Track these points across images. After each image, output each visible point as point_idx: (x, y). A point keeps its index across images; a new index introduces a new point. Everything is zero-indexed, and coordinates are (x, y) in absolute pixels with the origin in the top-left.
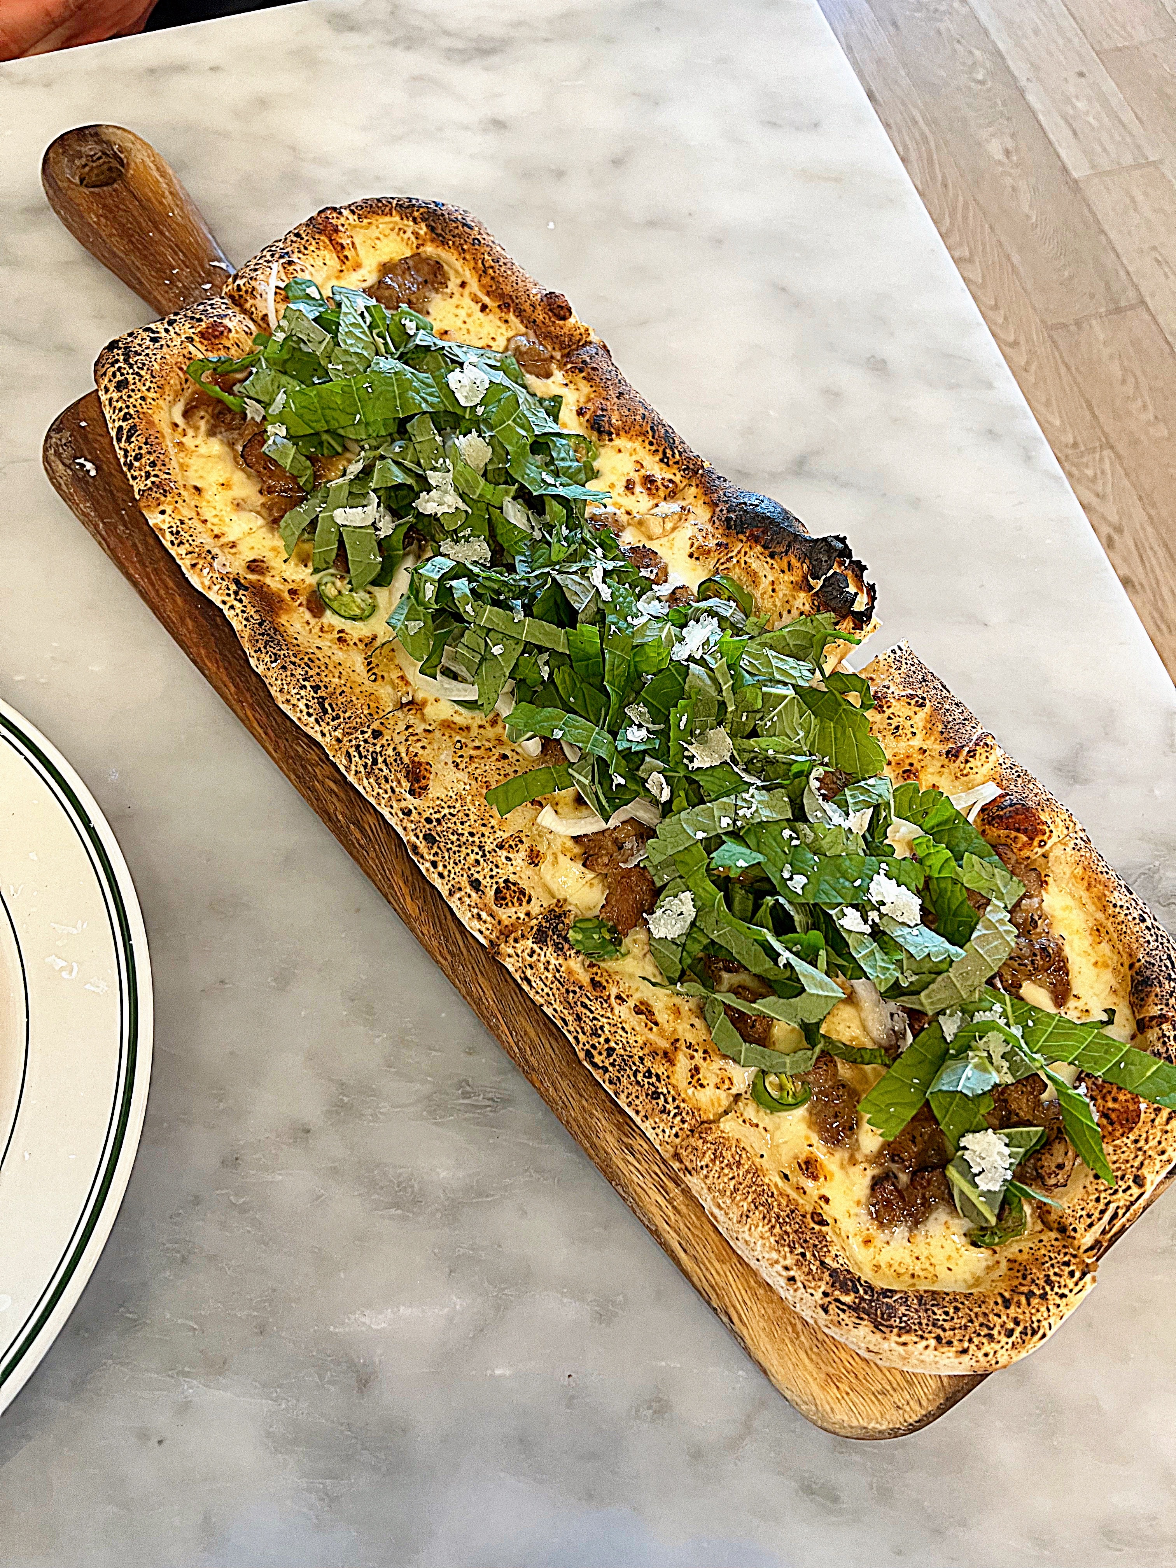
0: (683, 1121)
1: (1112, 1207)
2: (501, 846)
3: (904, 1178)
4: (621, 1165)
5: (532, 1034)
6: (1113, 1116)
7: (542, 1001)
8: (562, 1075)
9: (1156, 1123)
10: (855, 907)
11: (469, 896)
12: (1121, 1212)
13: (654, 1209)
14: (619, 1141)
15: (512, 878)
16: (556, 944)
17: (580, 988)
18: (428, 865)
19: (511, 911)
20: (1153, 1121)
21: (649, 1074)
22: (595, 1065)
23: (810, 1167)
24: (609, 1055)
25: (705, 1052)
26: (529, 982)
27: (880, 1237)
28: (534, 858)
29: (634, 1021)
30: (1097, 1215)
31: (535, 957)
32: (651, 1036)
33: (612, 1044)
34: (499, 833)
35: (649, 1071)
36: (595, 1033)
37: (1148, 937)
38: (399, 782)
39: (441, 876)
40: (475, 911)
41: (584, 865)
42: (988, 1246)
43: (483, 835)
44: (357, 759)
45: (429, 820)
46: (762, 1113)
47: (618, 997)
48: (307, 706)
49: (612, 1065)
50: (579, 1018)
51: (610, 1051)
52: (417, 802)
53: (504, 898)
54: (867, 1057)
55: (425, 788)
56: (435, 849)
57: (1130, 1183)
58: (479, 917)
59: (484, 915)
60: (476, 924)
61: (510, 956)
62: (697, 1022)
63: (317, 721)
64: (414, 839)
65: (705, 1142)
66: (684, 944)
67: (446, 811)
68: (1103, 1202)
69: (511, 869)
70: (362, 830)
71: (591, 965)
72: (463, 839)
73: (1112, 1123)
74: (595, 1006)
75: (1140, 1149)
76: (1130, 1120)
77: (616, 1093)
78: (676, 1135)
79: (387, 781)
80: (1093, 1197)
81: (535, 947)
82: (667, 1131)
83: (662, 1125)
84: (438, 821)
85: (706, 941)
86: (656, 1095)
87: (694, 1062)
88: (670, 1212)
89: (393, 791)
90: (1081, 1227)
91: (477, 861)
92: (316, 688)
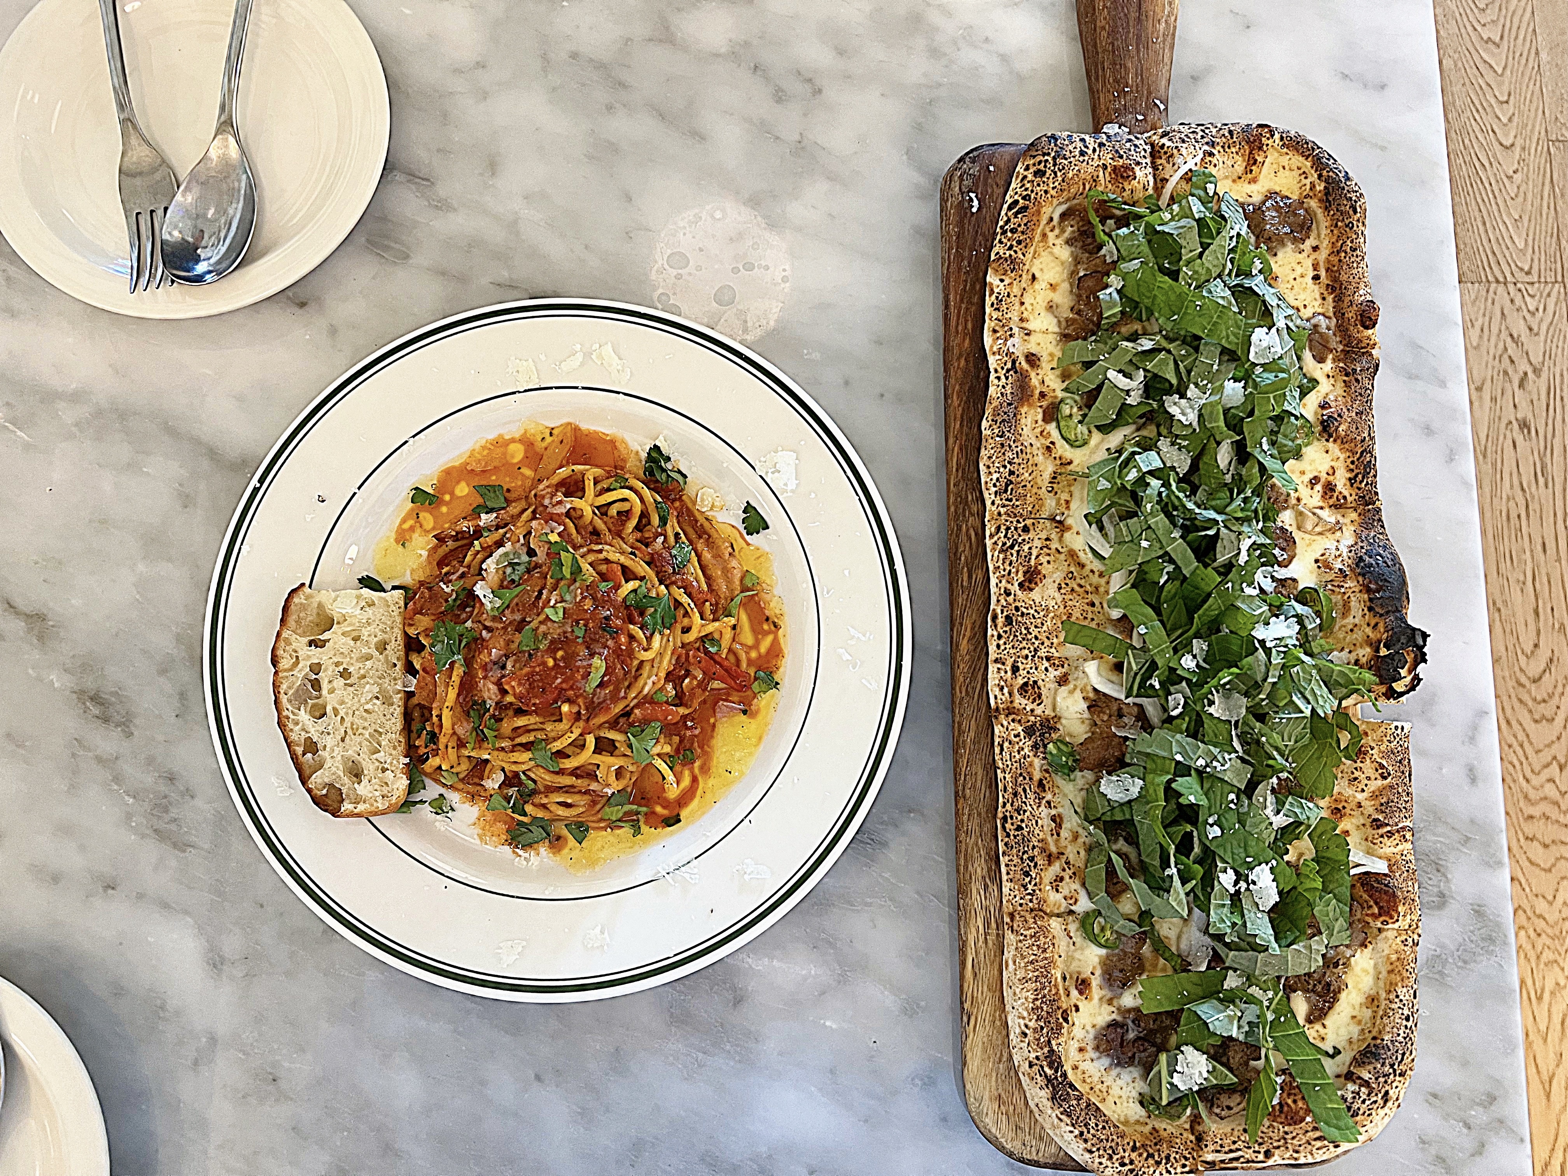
0: (1031, 901)
1: (1240, 1153)
2: (1048, 659)
3: (1131, 1035)
4: (974, 891)
5: (979, 778)
6: (1286, 1109)
7: (1001, 766)
8: (979, 814)
9: (1309, 1134)
10: (1236, 872)
11: (1006, 672)
12: (1242, 1160)
13: (973, 930)
14: (984, 878)
15: (1040, 683)
16: (1036, 743)
17: (1031, 779)
18: (995, 633)
19: (1024, 702)
20: (1307, 1132)
21: (1032, 859)
22: (1004, 828)
23: (1083, 985)
24: (1016, 830)
25: (1074, 873)
26: (1002, 750)
27: (1091, 1054)
28: (1062, 681)
29: (1046, 823)
30: (1227, 1149)
31: (1017, 739)
32: (1049, 839)
33: (1024, 825)
34: (1053, 650)
35: (1033, 858)
36: (1018, 811)
37: (1401, 1032)
38: (1017, 572)
39: (998, 646)
40: (1002, 683)
41: (1089, 708)
42: (1148, 1111)
43: (1043, 644)
44: (1002, 535)
45: (1017, 609)
46: (1079, 933)
47: (1049, 802)
48: (998, 480)
49: (1015, 837)
50: (1015, 794)
51: (1019, 828)
52: (1019, 593)
53: (1026, 692)
54: (1167, 955)
55: (1031, 590)
56: (1007, 629)
57: (1262, 1151)
58: (1002, 689)
59: (1006, 690)
60: (997, 691)
61: (1002, 725)
62: (1083, 853)
63: (996, 492)
64: (999, 611)
65: (1035, 923)
66: (1114, 808)
67: (1032, 612)
68: (1236, 1146)
69: (1043, 677)
70: (970, 577)
71: (1047, 771)
72: (1029, 637)
73: (1281, 1111)
74: (1031, 795)
75: (1285, 1139)
76: (1294, 1119)
77: (1004, 853)
78: (1021, 905)
79: (1010, 564)
80: (1233, 1139)
81: (1022, 734)
82: (1018, 898)
83: (1017, 892)
84: (1023, 614)
85: (1128, 816)
86: (1027, 874)
87: (1063, 874)
88: (982, 939)
89: (1009, 573)
90: (1211, 1148)
91: (1027, 657)
92: (1011, 473)
